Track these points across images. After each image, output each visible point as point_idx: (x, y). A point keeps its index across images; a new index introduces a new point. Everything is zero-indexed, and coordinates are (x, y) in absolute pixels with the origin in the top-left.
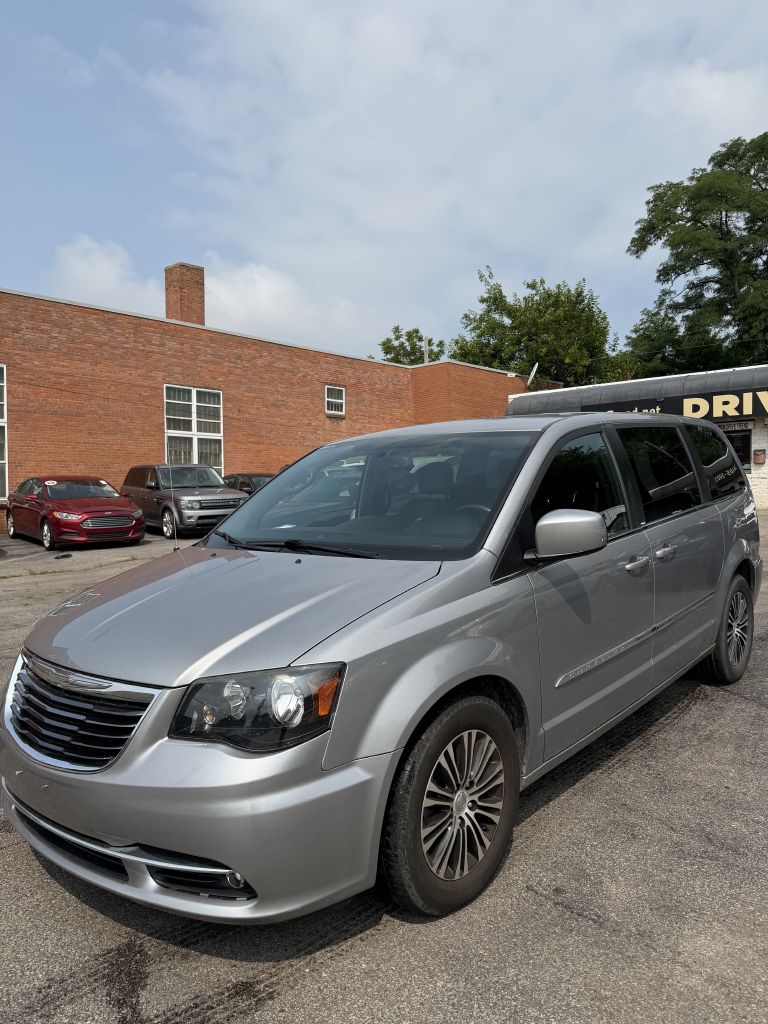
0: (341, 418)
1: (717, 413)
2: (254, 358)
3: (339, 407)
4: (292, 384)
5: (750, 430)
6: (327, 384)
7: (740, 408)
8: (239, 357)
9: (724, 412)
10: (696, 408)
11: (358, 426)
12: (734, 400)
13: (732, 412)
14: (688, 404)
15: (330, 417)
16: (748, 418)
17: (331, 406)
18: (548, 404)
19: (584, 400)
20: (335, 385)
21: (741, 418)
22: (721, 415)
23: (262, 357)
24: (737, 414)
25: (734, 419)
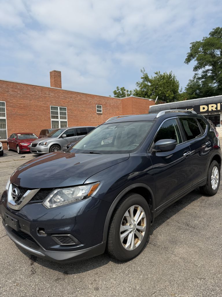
0: (101, 114)
2: (76, 97)
3: (100, 111)
4: (87, 105)
5: (220, 114)
6: (97, 104)
7: (216, 108)
8: (71, 97)
10: (204, 108)
11: (106, 116)
12: (215, 106)
13: (214, 109)
14: (201, 107)
15: (98, 114)
16: (219, 111)
17: (98, 111)
18: (161, 108)
19: (171, 107)
20: (99, 105)
21: (217, 111)
22: (211, 110)
23: (78, 97)
24: (216, 110)
25: (215, 111)
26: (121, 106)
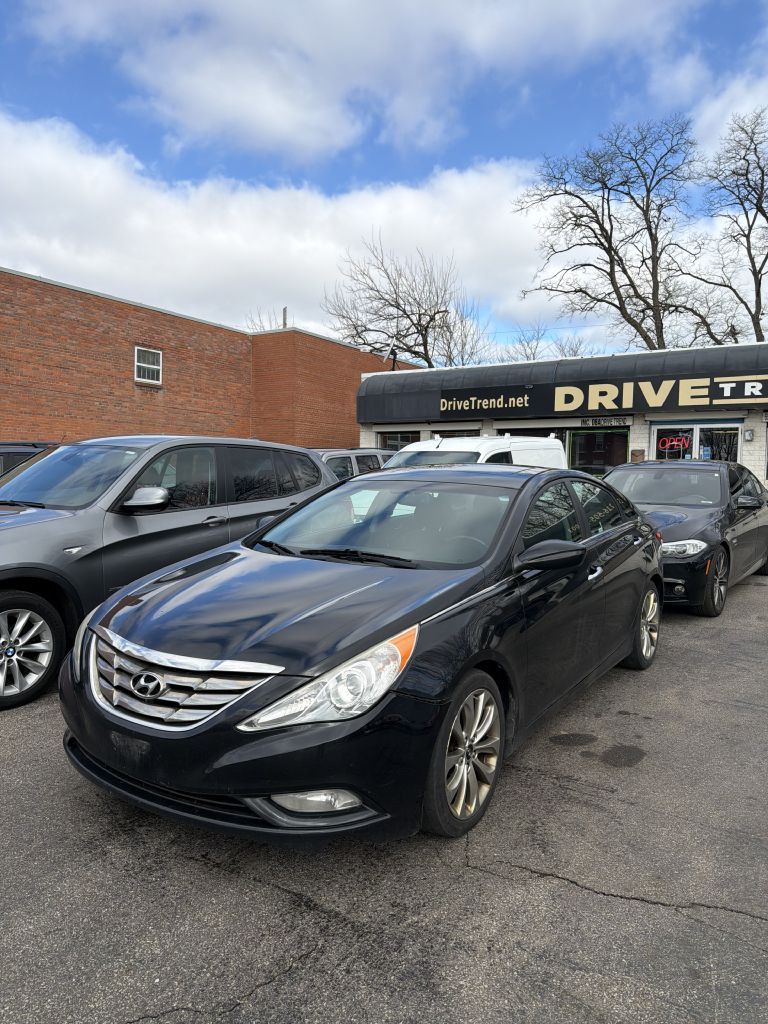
0: (157, 388)
1: (593, 406)
2: (33, 303)
3: (154, 375)
4: (86, 340)
5: (628, 427)
6: (138, 344)
7: (618, 400)
8: (8, 301)
9: (600, 404)
10: (569, 399)
11: (180, 400)
12: (612, 390)
13: (610, 405)
14: (560, 393)
15: (141, 385)
16: (628, 413)
17: (142, 372)
18: (404, 386)
19: (445, 383)
20: (150, 347)
21: (620, 413)
22: (597, 408)
23: (43, 302)
24: (616, 407)
25: (612, 414)
26: (250, 365)
